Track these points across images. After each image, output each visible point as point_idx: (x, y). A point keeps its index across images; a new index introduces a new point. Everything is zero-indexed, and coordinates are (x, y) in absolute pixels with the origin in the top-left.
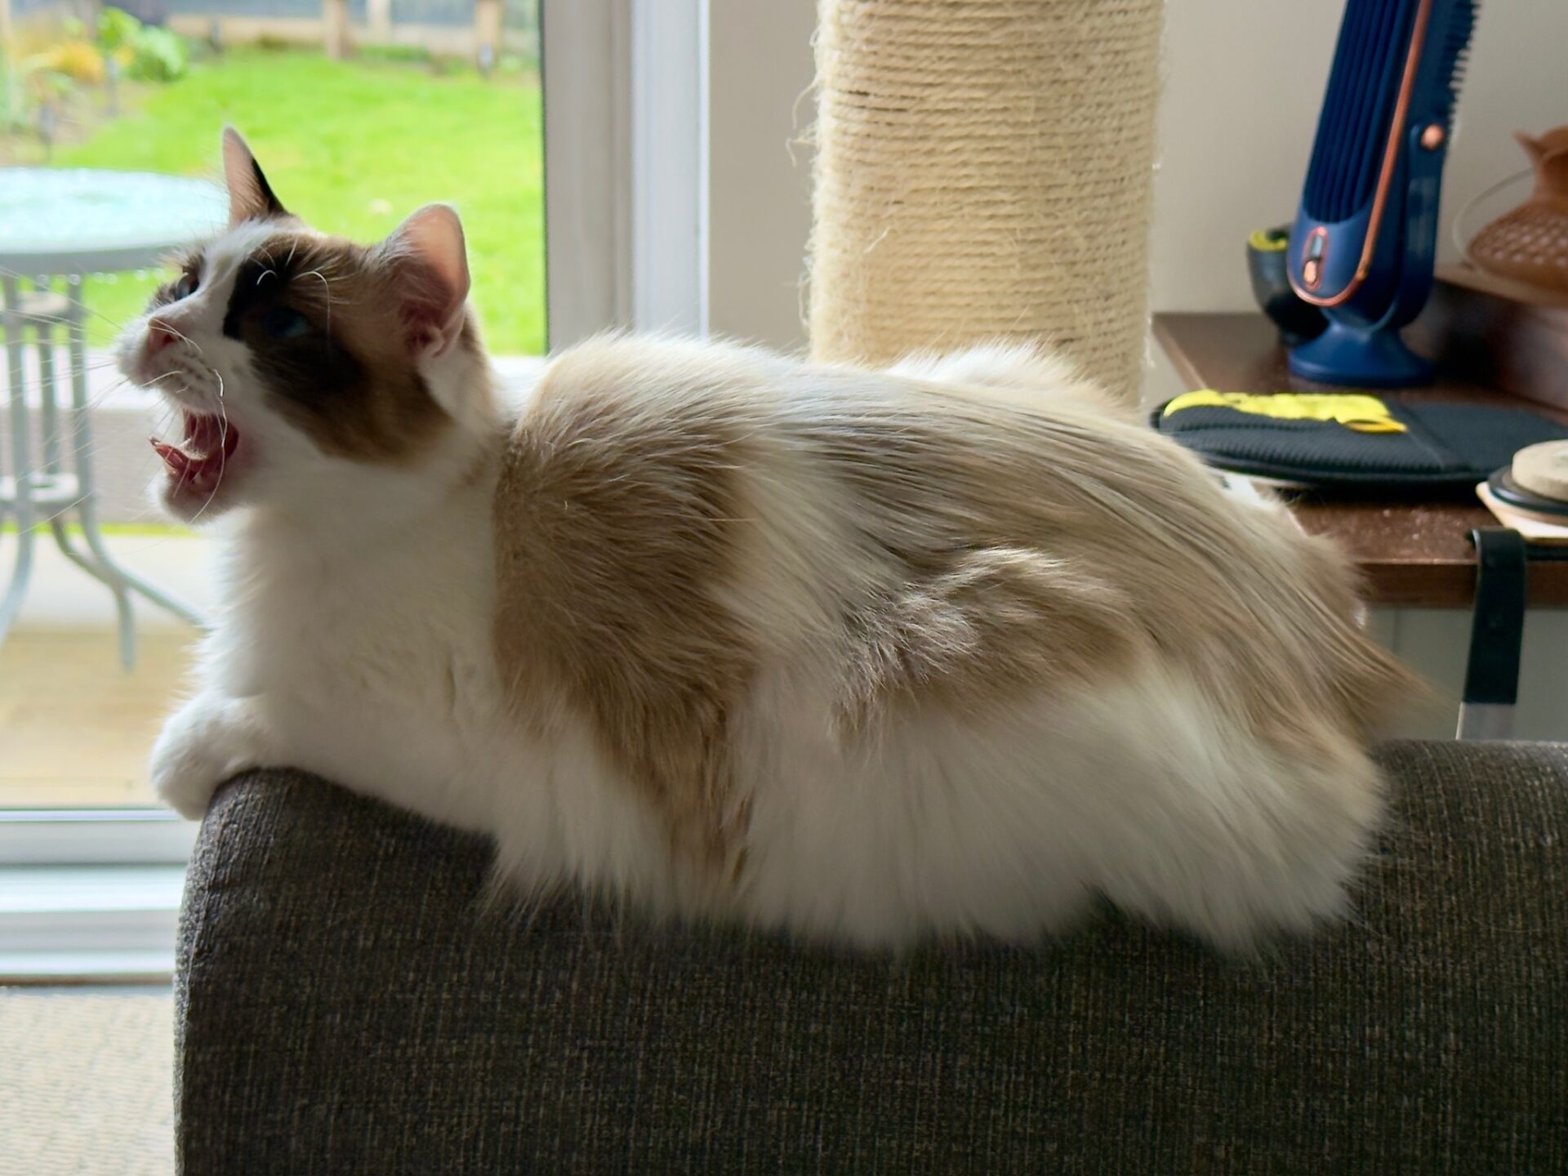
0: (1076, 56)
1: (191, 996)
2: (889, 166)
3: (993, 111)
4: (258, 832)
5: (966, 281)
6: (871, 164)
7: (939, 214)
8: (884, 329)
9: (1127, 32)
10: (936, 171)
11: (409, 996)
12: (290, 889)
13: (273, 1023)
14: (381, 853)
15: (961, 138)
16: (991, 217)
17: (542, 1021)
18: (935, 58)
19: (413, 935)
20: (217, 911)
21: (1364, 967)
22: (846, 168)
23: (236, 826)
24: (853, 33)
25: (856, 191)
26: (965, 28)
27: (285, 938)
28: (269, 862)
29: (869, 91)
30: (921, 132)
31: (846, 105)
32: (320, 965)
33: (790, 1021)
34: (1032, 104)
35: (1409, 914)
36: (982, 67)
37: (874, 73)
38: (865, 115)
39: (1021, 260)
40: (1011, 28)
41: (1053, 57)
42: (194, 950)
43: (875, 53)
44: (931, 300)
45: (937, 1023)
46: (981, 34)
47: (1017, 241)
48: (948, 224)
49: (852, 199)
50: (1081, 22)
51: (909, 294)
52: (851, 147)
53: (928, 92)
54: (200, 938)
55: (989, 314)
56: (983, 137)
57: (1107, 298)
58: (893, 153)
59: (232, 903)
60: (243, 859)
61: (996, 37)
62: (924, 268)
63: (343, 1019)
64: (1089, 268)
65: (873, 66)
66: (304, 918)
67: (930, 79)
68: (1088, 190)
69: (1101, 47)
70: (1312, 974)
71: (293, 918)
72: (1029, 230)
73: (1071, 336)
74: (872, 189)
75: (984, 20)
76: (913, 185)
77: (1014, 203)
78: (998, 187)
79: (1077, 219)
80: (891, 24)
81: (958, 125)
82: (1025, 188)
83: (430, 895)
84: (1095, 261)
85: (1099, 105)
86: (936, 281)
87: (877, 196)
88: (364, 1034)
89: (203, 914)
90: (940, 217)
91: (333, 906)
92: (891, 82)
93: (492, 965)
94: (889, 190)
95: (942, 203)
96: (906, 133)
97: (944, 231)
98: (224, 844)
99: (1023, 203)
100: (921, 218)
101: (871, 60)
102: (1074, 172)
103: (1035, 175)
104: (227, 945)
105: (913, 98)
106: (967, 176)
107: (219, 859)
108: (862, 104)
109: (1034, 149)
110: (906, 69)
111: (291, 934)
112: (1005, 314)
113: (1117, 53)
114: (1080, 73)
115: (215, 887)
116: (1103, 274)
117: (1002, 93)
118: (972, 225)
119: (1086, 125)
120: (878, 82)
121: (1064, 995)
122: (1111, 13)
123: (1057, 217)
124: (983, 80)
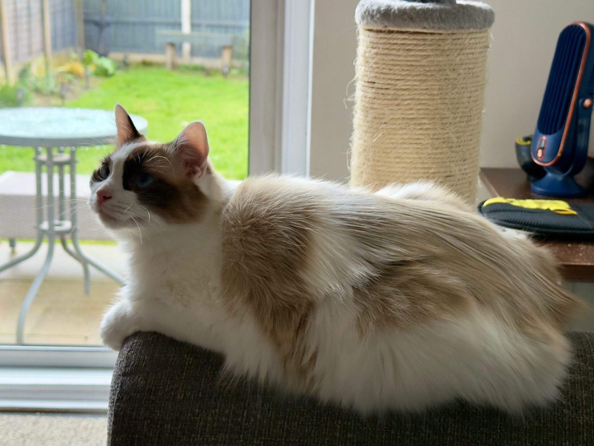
0: (454, 70)
1: (114, 416)
2: (382, 109)
3: (422, 89)
4: (141, 354)
5: (410, 153)
6: (375, 109)
7: (401, 127)
8: (379, 170)
9: (473, 61)
10: (400, 112)
11: (196, 418)
12: (152, 376)
13: (145, 427)
14: (187, 363)
15: (409, 99)
16: (421, 129)
17: (246, 429)
18: (400, 70)
19: (198, 395)
20: (125, 384)
21: (563, 419)
22: (366, 110)
23: (133, 352)
24: (370, 60)
25: (369, 119)
26: (412, 59)
27: (150, 394)
28: (145, 366)
29: (375, 82)
30: (395, 97)
31: (367, 87)
32: (163, 405)
33: (340, 433)
34: (437, 87)
35: (580, 399)
36: (418, 73)
37: (378, 75)
38: (374, 90)
39: (432, 145)
40: (430, 59)
41: (446, 70)
42: (116, 398)
43: (378, 68)
44: (397, 160)
45: (397, 435)
46: (418, 61)
47: (430, 138)
48: (404, 131)
49: (368, 122)
50: (456, 57)
51: (389, 157)
52: (368, 102)
53: (397, 82)
54: (118, 393)
55: (419, 166)
56: (418, 99)
57: (464, 161)
58: (384, 104)
59: (131, 381)
60: (135, 364)
61: (424, 62)
62: (394, 148)
63: (171, 426)
64: (457, 149)
65: (377, 72)
66: (157, 387)
67: (398, 78)
68: (457, 120)
69: (463, 67)
70: (542, 421)
71: (153, 387)
72: (435, 134)
73: (450, 174)
74: (376, 118)
75: (419, 56)
76: (391, 117)
77: (429, 124)
78: (424, 118)
79: (454, 130)
80: (384, 57)
81: (409, 95)
82: (434, 118)
83: (205, 380)
84: (460, 146)
85: (462, 88)
86: (399, 153)
87: (377, 121)
88: (179, 432)
89: (120, 385)
90: (401, 129)
91: (168, 383)
92: (384, 79)
93: (227, 408)
94: (382, 118)
95: (402, 124)
96: (389, 97)
97: (402, 134)
98: (128, 359)
99: (433, 124)
100: (394, 129)
101: (376, 70)
102: (452, 113)
103: (438, 114)
104: (128, 397)
105: (392, 84)
106: (412, 114)
107: (126, 364)
108: (372, 86)
109: (437, 104)
110: (389, 74)
111: (152, 393)
112: (425, 166)
113: (470, 69)
114: (455, 76)
115: (124, 374)
116: (463, 151)
117: (426, 83)
118: (413, 132)
119: (457, 95)
120: (379, 78)
121: (446, 426)
122: (468, 54)
123: (446, 129)
124: (419, 78)
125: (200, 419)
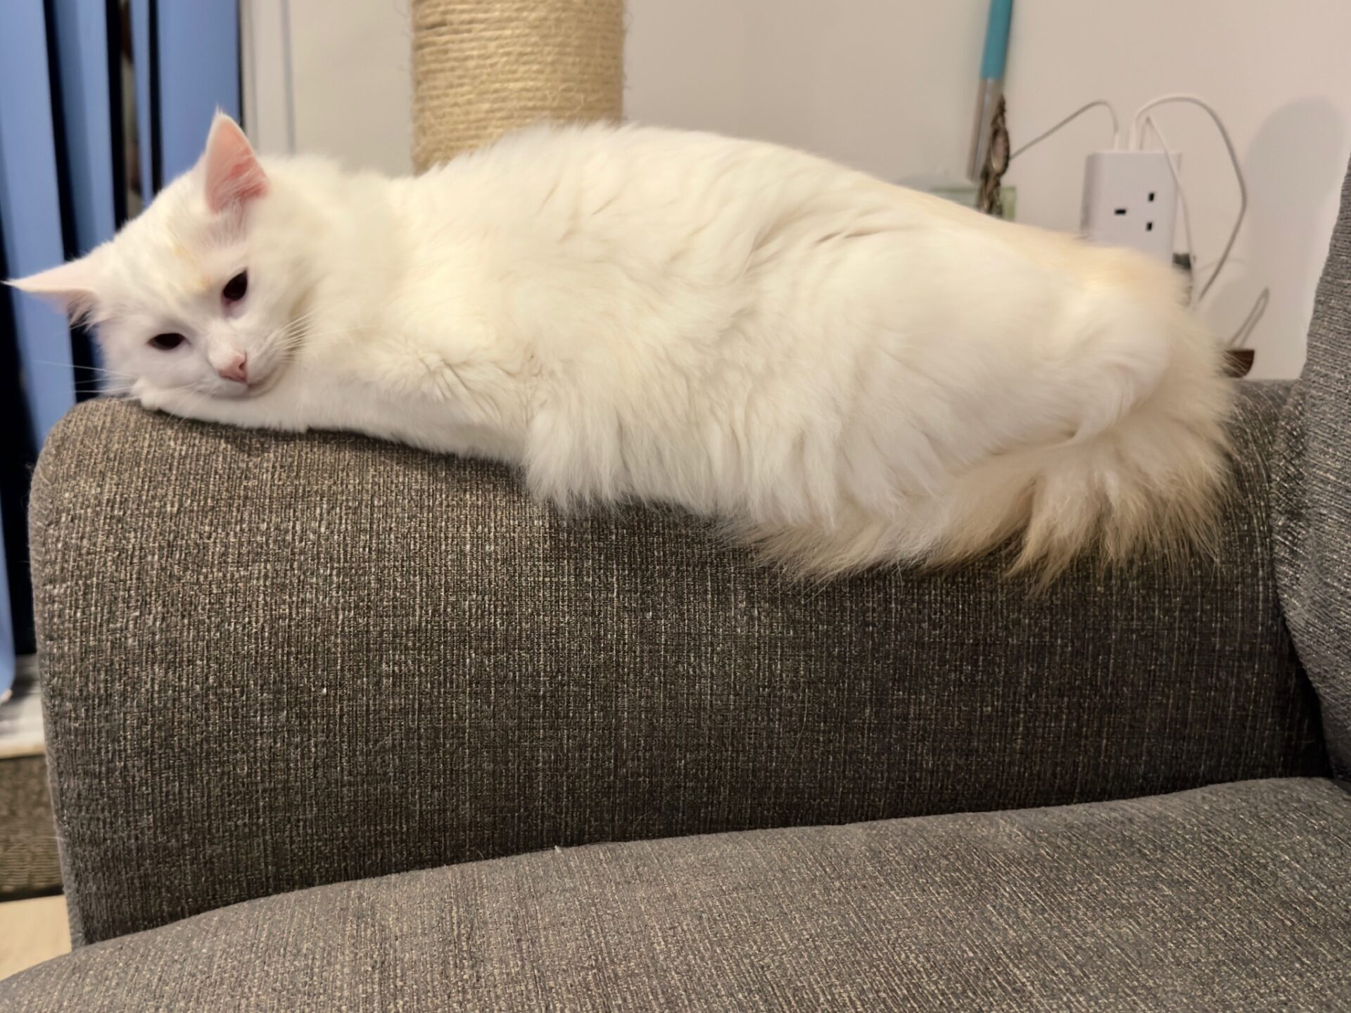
83: (215, 479)
88: (176, 566)
111: (117, 506)
125: (215, 542)
